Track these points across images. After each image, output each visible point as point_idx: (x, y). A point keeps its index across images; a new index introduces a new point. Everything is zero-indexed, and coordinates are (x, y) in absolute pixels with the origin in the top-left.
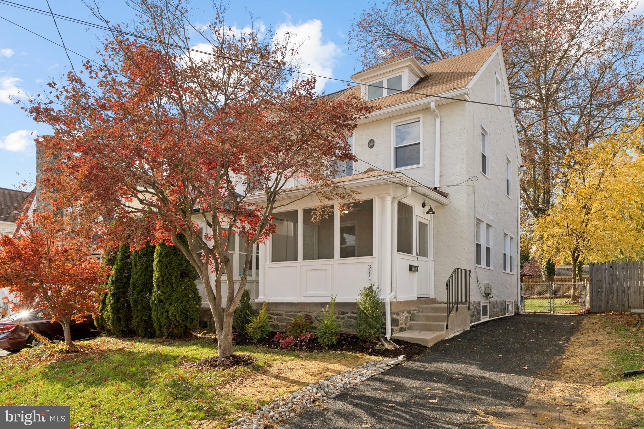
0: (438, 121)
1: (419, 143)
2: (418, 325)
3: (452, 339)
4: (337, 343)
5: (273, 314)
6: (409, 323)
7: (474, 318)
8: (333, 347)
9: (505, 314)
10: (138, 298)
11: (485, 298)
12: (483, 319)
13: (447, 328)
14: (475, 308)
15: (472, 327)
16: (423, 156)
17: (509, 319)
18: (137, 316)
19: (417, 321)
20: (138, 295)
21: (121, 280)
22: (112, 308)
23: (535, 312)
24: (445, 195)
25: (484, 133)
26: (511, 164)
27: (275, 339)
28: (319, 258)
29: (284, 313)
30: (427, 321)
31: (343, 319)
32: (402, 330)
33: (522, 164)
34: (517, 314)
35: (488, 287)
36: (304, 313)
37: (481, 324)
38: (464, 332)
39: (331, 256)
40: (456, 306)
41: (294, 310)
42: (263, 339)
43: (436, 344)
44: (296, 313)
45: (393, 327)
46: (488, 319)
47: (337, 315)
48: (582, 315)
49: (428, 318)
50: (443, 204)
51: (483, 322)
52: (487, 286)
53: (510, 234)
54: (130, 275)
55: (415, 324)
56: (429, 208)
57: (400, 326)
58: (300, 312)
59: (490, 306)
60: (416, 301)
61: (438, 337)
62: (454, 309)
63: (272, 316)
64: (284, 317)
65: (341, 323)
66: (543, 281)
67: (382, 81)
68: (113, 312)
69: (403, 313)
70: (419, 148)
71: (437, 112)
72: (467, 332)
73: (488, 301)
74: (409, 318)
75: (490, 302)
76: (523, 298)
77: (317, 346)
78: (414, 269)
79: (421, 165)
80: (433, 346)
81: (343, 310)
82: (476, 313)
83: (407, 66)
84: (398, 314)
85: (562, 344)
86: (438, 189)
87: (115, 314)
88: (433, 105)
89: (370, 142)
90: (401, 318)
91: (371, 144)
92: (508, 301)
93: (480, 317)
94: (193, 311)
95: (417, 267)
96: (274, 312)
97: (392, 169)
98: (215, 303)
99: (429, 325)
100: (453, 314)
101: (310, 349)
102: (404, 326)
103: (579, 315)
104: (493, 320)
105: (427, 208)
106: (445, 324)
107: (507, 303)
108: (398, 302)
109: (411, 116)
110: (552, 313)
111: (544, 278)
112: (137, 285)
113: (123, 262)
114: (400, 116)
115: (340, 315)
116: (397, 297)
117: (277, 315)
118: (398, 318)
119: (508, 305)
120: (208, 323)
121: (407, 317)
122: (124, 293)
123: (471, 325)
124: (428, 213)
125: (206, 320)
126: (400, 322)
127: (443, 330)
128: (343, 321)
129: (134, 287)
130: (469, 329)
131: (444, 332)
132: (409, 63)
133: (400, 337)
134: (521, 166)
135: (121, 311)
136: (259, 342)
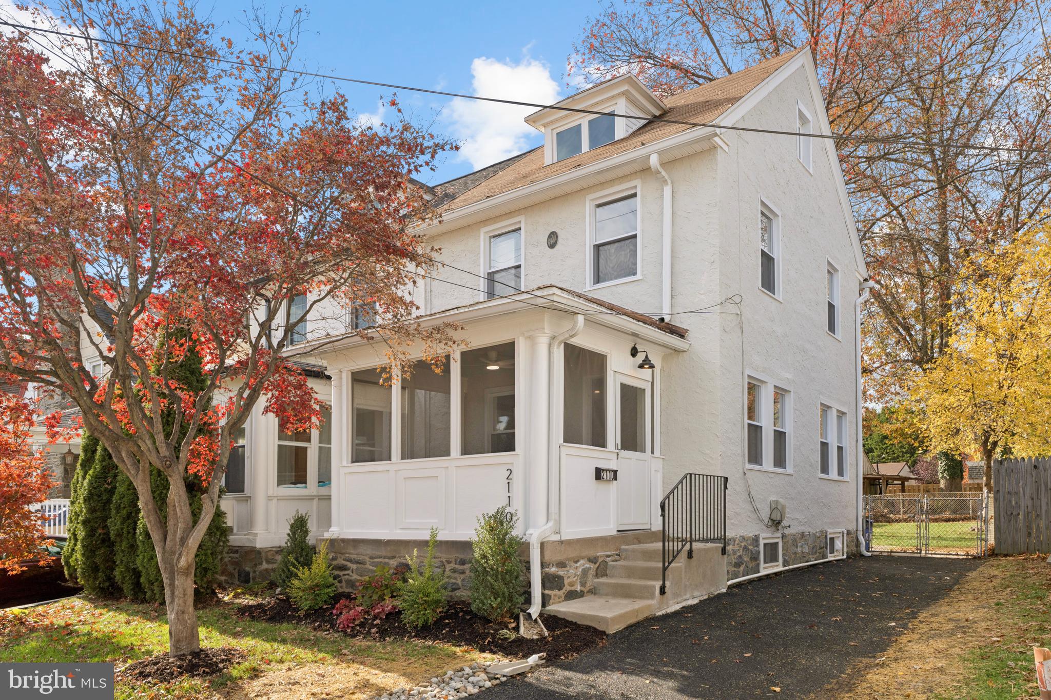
0: (668, 190)
1: (635, 236)
2: (608, 585)
3: (676, 614)
4: (436, 623)
5: (350, 561)
6: (591, 581)
7: (742, 568)
8: (425, 631)
9: (824, 557)
10: (122, 529)
11: (773, 528)
12: (766, 570)
13: (663, 591)
14: (745, 548)
15: (730, 587)
16: (643, 260)
17: (834, 565)
18: (122, 561)
19: (612, 577)
20: (122, 523)
21: (99, 496)
22: (83, 546)
23: (892, 552)
24: (680, 333)
25: (767, 216)
26: (839, 278)
27: (334, 612)
28: (427, 456)
29: (367, 559)
30: (629, 577)
31: (463, 572)
32: (572, 596)
33: (866, 276)
34: (855, 556)
35: (776, 507)
36: (399, 560)
37: (760, 579)
38: (709, 599)
39: (445, 452)
40: (687, 547)
41: (384, 554)
42: (316, 611)
43: (628, 627)
44: (387, 560)
45: (546, 592)
46: (781, 568)
47: (452, 565)
48: (979, 558)
49: (631, 572)
50: (677, 351)
51: (767, 576)
52: (774, 507)
53: (836, 406)
54: (115, 488)
55: (603, 584)
56: (643, 358)
57: (567, 588)
58: (394, 557)
59: (784, 543)
60: (613, 538)
61: (637, 611)
62: (684, 554)
63: (349, 564)
64: (368, 566)
65: (459, 582)
66: (942, 490)
67: (580, 125)
68: (83, 555)
69: (576, 562)
70: (635, 246)
71: (663, 173)
72: (720, 596)
73: (779, 535)
74: (593, 572)
75: (783, 536)
76: (868, 526)
77: (398, 627)
78: (604, 475)
79: (639, 276)
80: (621, 632)
81: (462, 556)
82: (746, 559)
83: (622, 94)
84: (562, 565)
85: (894, 628)
86: (666, 320)
87: (87, 558)
88: (654, 160)
89: (550, 237)
90: (571, 575)
91: (552, 241)
92: (832, 531)
93: (758, 565)
94: (206, 555)
95: (615, 472)
96: (353, 557)
97: (587, 286)
98: (164, 548)
99: (629, 586)
100: (679, 564)
101: (383, 633)
102: (578, 588)
103: (975, 558)
104: (788, 571)
105: (640, 357)
106: (658, 584)
107: (829, 536)
108: (562, 542)
109: (621, 183)
110: (923, 552)
111: (942, 484)
112: (122, 506)
113: (104, 464)
114: (602, 185)
115: (457, 566)
116: (562, 531)
117: (358, 562)
118: (561, 573)
119: (832, 539)
120: (251, 575)
121: (585, 572)
122: (105, 519)
123: (730, 583)
124: (641, 366)
125: (247, 569)
126: (566, 581)
127: (652, 597)
128: (462, 576)
129: (118, 509)
130: (724, 590)
131: (654, 602)
132: (625, 87)
133: (559, 612)
134: (866, 280)
135: (97, 553)
136: (307, 616)
